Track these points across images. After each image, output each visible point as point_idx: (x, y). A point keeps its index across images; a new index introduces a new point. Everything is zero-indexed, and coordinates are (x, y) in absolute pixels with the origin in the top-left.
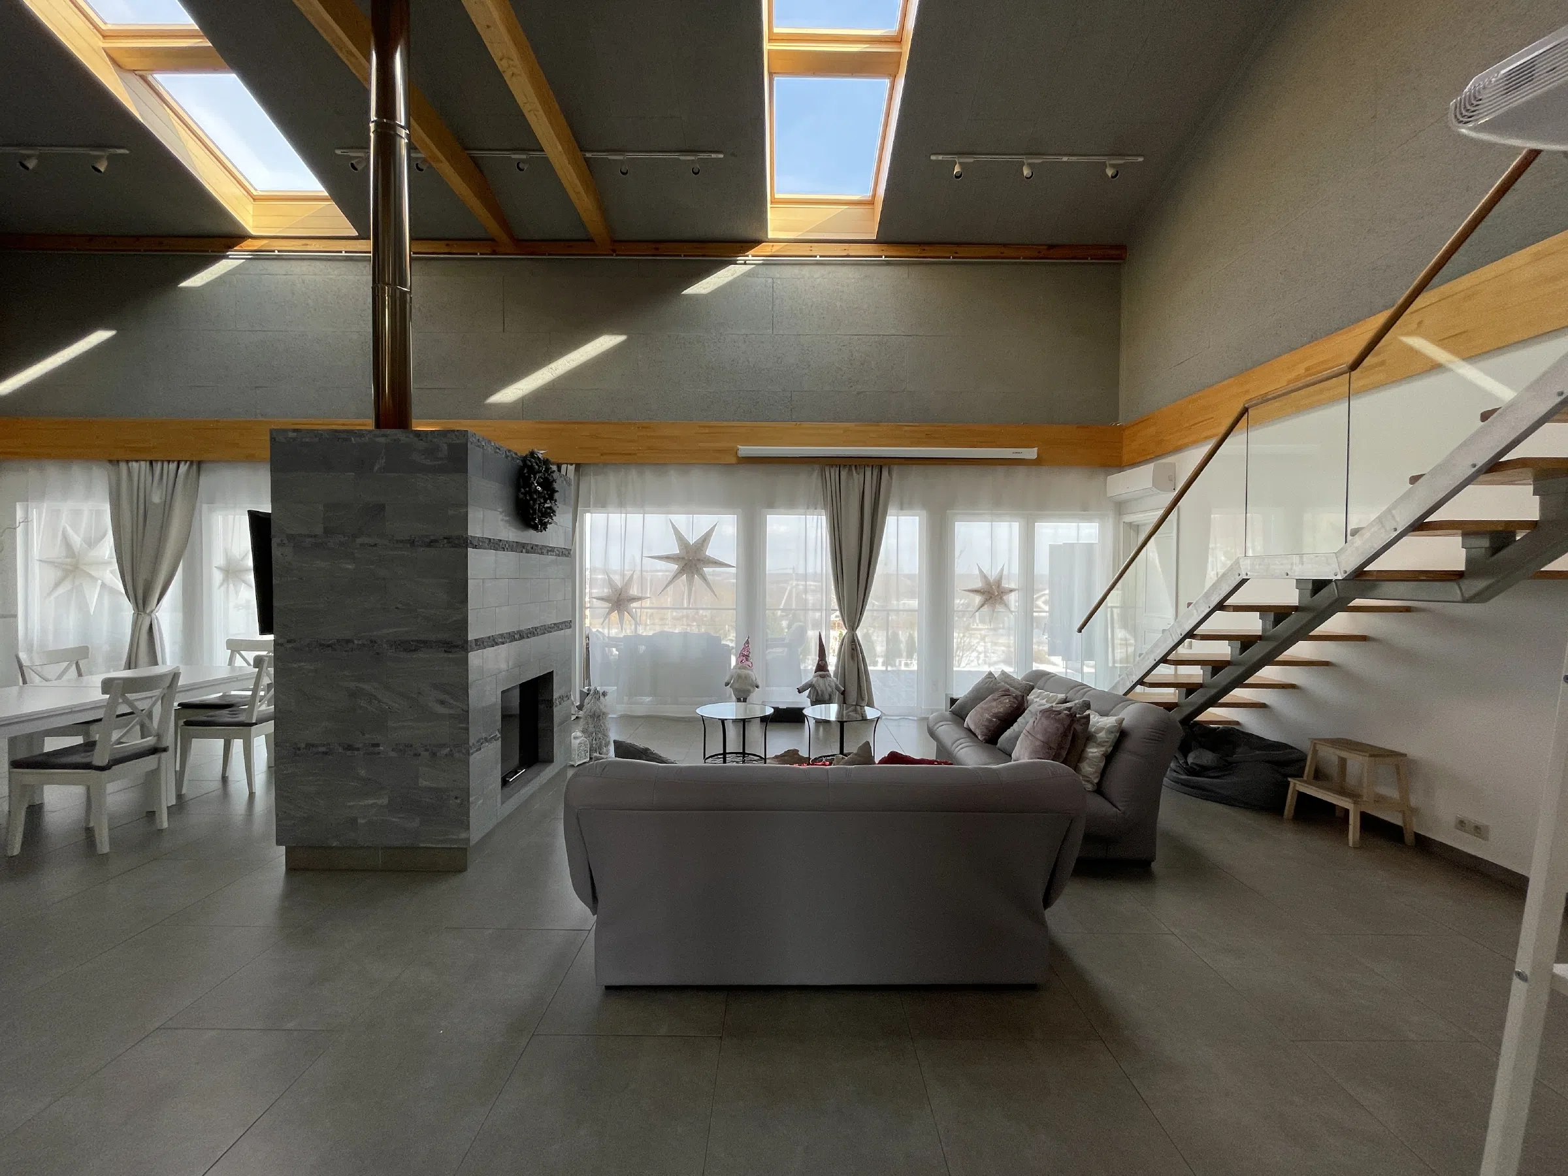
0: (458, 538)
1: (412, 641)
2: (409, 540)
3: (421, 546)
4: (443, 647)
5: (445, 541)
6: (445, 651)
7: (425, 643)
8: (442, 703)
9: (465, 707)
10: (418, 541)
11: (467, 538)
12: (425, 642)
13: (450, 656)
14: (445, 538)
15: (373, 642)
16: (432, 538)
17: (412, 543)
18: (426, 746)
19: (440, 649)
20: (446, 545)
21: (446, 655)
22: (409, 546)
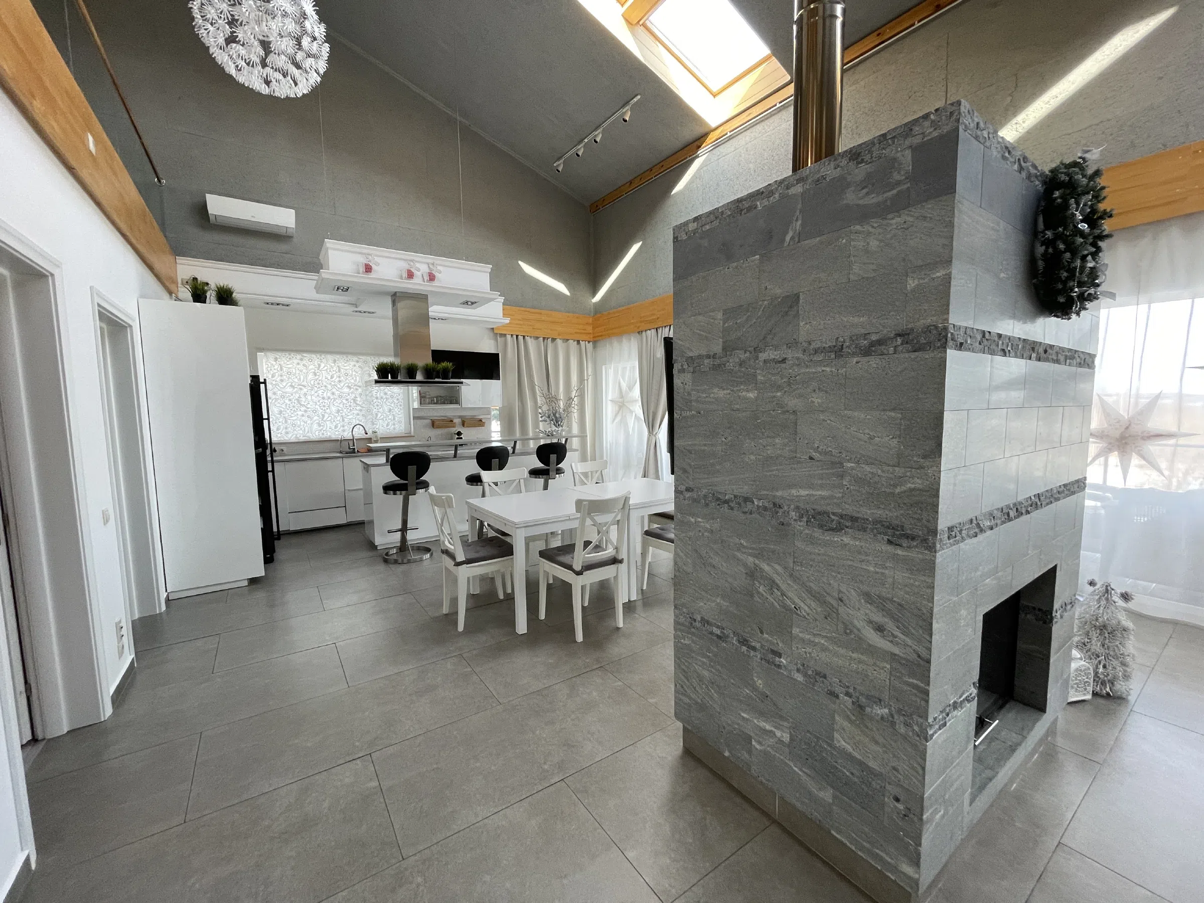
0: (927, 330)
1: (834, 514)
2: (835, 346)
3: (854, 354)
4: (885, 534)
5: (899, 340)
6: (890, 542)
7: (854, 522)
8: (880, 629)
9: (923, 653)
10: (848, 347)
11: (945, 329)
12: (854, 519)
13: (900, 552)
14: (899, 335)
15: (777, 506)
16: (874, 338)
17: (838, 351)
18: (848, 687)
19: (879, 537)
20: (900, 348)
21: (890, 548)
22: (833, 356)
